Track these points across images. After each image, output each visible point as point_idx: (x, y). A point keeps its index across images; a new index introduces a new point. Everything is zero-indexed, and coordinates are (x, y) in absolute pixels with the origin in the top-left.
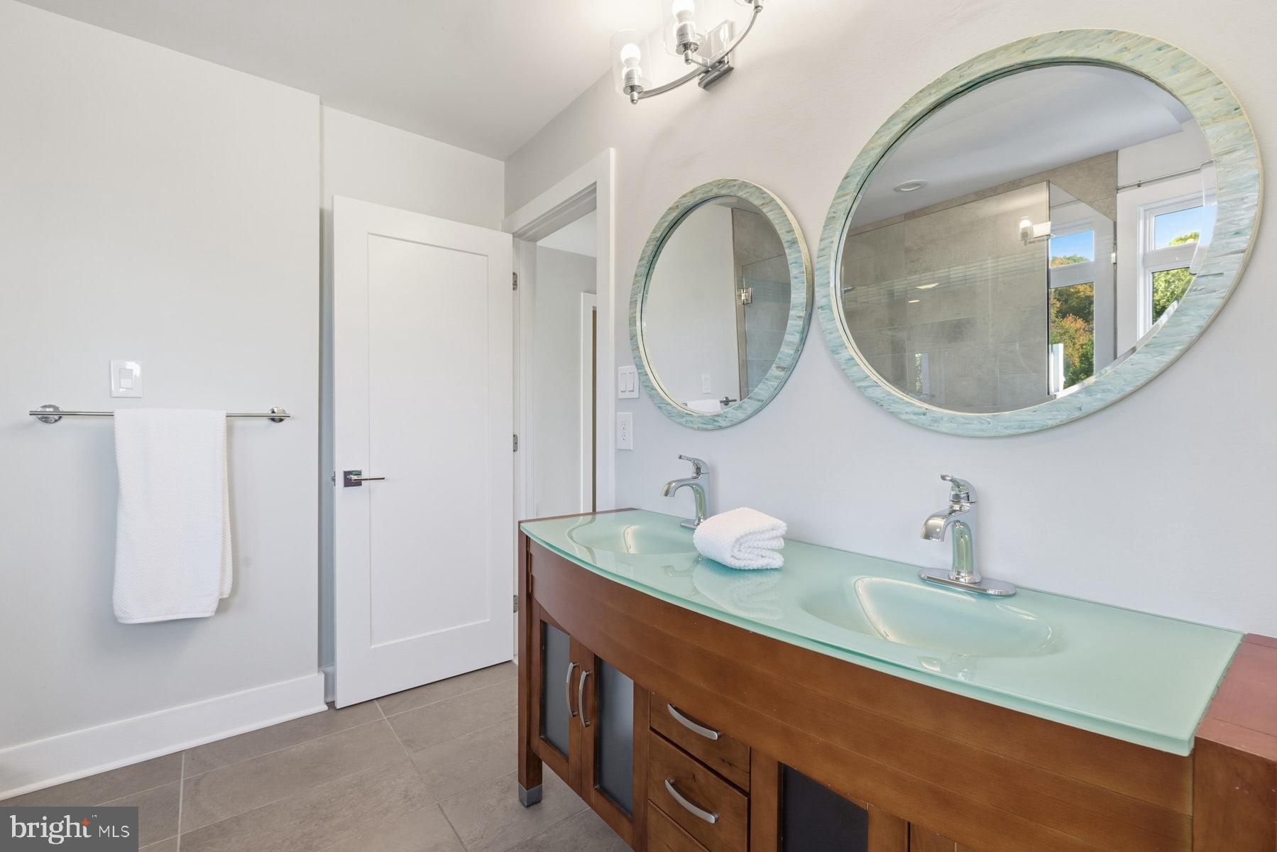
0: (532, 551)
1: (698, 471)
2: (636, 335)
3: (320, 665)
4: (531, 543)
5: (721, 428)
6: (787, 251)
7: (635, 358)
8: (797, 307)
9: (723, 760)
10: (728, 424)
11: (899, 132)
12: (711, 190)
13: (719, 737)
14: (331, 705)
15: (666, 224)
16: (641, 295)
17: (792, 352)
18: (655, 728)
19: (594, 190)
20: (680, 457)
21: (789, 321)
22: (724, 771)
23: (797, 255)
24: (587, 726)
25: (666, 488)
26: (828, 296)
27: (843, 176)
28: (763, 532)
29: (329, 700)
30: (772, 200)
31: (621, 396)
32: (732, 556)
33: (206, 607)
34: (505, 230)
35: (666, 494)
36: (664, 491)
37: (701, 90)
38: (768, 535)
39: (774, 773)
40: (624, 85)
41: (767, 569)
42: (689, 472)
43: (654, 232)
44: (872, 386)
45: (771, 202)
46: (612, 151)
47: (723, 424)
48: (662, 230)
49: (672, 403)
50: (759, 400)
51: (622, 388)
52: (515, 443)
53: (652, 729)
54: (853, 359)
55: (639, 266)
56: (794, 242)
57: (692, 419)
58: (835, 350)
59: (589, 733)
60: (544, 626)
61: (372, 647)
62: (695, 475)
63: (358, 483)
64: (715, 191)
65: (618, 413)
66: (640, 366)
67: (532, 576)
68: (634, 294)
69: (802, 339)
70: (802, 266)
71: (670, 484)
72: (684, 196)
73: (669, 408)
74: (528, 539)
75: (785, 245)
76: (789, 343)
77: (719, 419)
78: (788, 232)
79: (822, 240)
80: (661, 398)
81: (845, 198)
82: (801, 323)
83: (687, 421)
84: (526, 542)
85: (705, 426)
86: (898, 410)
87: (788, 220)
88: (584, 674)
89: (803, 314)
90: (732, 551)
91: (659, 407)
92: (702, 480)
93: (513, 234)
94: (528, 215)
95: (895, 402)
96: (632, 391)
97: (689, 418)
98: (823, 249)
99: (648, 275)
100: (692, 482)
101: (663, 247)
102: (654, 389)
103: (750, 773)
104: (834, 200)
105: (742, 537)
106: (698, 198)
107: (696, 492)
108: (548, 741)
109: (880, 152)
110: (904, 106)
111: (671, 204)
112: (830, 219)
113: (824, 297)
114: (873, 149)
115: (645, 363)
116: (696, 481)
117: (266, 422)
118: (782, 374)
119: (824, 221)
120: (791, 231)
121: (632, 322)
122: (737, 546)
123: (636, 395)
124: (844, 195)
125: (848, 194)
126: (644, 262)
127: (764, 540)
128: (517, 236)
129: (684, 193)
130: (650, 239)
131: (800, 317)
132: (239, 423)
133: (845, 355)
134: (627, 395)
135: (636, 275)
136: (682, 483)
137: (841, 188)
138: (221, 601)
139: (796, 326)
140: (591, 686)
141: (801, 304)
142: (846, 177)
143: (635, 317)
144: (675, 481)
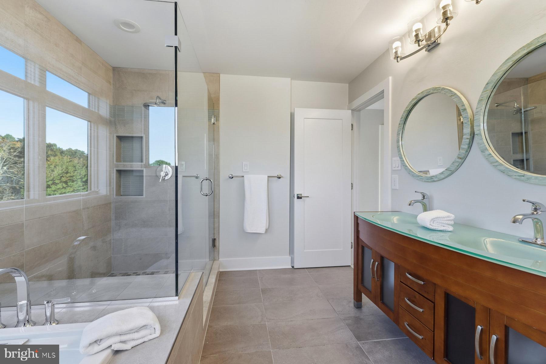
0: (359, 222)
1: (424, 196)
2: (399, 146)
3: (289, 254)
4: (359, 219)
5: (434, 181)
6: (462, 113)
7: (399, 155)
8: (466, 135)
9: (425, 292)
10: (437, 180)
11: (510, 65)
12: (430, 91)
13: (424, 284)
14: (293, 267)
15: (412, 105)
16: (402, 131)
17: (465, 152)
18: (402, 281)
19: (383, 92)
20: (416, 192)
21: (463, 140)
22: (426, 296)
23: (466, 115)
24: (378, 281)
25: (410, 202)
26: (480, 130)
27: (486, 83)
28: (444, 218)
29: (292, 265)
30: (456, 94)
31: (394, 169)
32: (430, 225)
33: (262, 231)
34: (348, 109)
35: (410, 205)
36: (409, 204)
37: (427, 52)
38: (445, 219)
39: (443, 295)
40: (394, 57)
41: (446, 231)
42: (420, 197)
43: (407, 108)
44: (499, 165)
45: (455, 95)
46: (390, 78)
47: (435, 180)
48: (410, 107)
49: (414, 172)
50: (450, 171)
51: (394, 166)
52: (352, 186)
53: (400, 281)
54: (491, 154)
55: (400, 121)
56: (465, 109)
57: (423, 178)
58: (483, 150)
59: (379, 284)
60: (363, 248)
61: (305, 251)
62: (423, 199)
63: (301, 198)
64: (432, 91)
65: (392, 175)
66: (401, 158)
67: (359, 230)
68: (399, 131)
69: (469, 147)
70: (468, 119)
71: (411, 201)
72: (419, 94)
73: (413, 173)
74: (357, 217)
75: (461, 111)
76: (463, 149)
77: (433, 178)
78: (462, 106)
79: (476, 109)
80: (410, 169)
81: (487, 92)
82: (468, 140)
83: (420, 178)
84: (356, 218)
85: (428, 180)
86: (511, 175)
87: (462, 101)
88: (377, 263)
89: (469, 137)
90: (430, 223)
91: (409, 173)
92: (425, 201)
93: (351, 110)
94: (358, 102)
95: (510, 171)
96: (398, 167)
97: (421, 177)
98: (477, 112)
99: (405, 123)
100: (421, 201)
101: (410, 113)
102: (406, 166)
103: (435, 296)
104: (482, 93)
105: (434, 218)
106: (425, 94)
107: (423, 205)
108: (364, 286)
109: (502, 73)
110: (513, 55)
111: (413, 97)
112: (480, 100)
113: (478, 130)
114: (499, 72)
115: (403, 157)
116: (423, 201)
117: (276, 178)
118: (460, 160)
119: (478, 101)
120: (463, 105)
121: (398, 141)
122: (432, 221)
123: (400, 168)
124: (486, 91)
125: (488, 90)
126: (403, 119)
127: (444, 220)
128: (353, 110)
129: (419, 93)
130: (405, 110)
131: (468, 138)
132: (270, 179)
133: (487, 153)
134: (396, 169)
135: (399, 124)
136: (417, 201)
137: (485, 88)
138: (266, 229)
139: (466, 142)
140: (379, 267)
141: (468, 133)
142: (487, 84)
143: (399, 140)
144: (413, 200)
